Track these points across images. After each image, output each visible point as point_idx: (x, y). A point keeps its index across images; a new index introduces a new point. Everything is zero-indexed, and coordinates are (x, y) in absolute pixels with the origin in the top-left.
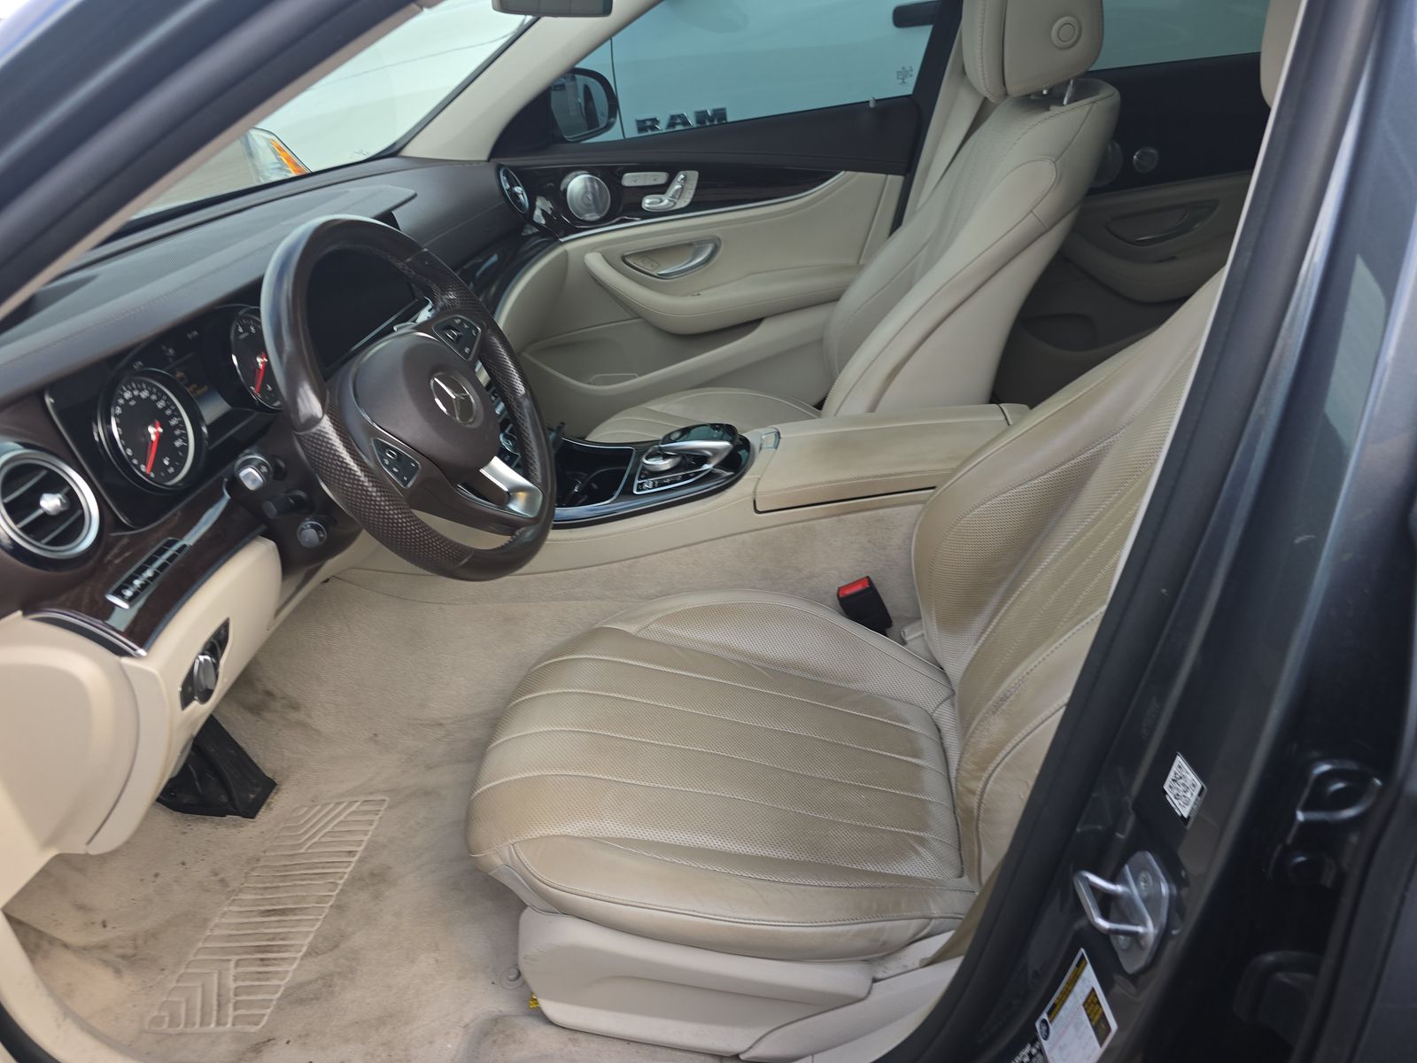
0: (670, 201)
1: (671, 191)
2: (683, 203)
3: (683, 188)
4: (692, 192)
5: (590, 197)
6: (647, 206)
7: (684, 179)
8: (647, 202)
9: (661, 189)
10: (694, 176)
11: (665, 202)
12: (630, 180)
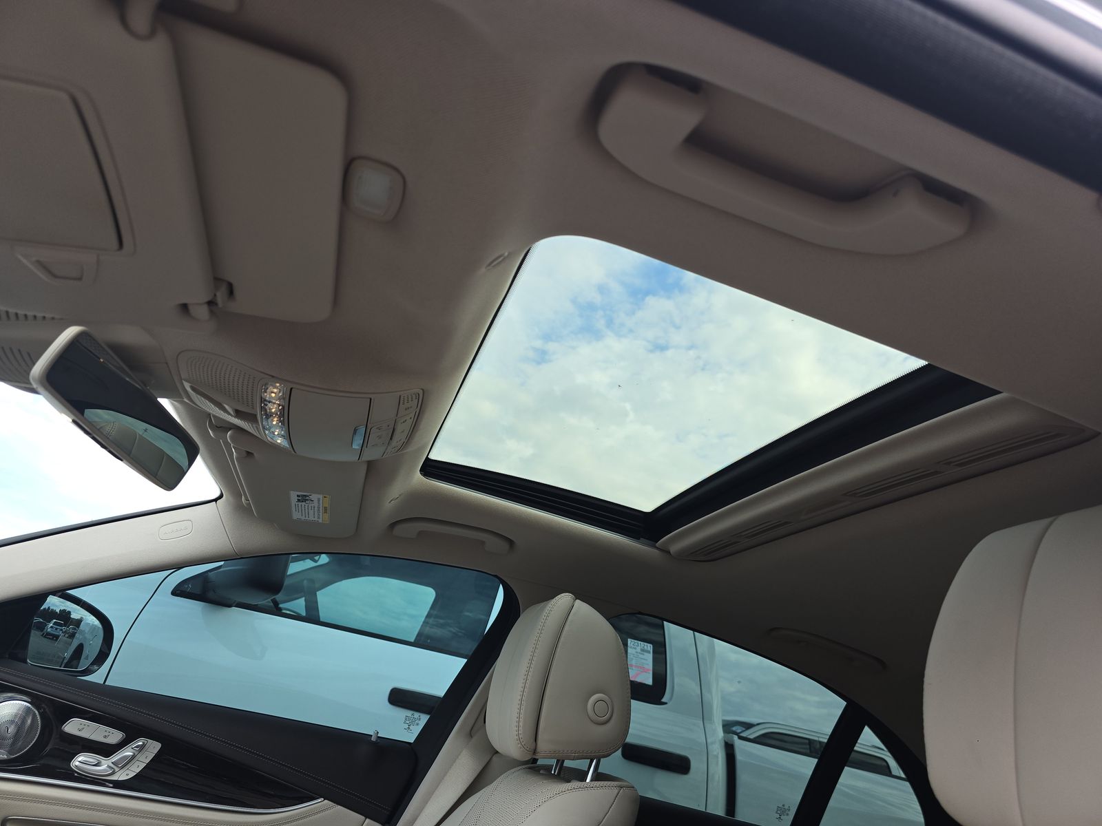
0: (109, 766)
1: (116, 757)
2: (122, 776)
3: (133, 757)
4: (142, 766)
5: (12, 730)
6: (77, 763)
7: (142, 748)
8: (81, 761)
9: (105, 750)
10: (154, 747)
11: (104, 766)
12: (74, 727)
